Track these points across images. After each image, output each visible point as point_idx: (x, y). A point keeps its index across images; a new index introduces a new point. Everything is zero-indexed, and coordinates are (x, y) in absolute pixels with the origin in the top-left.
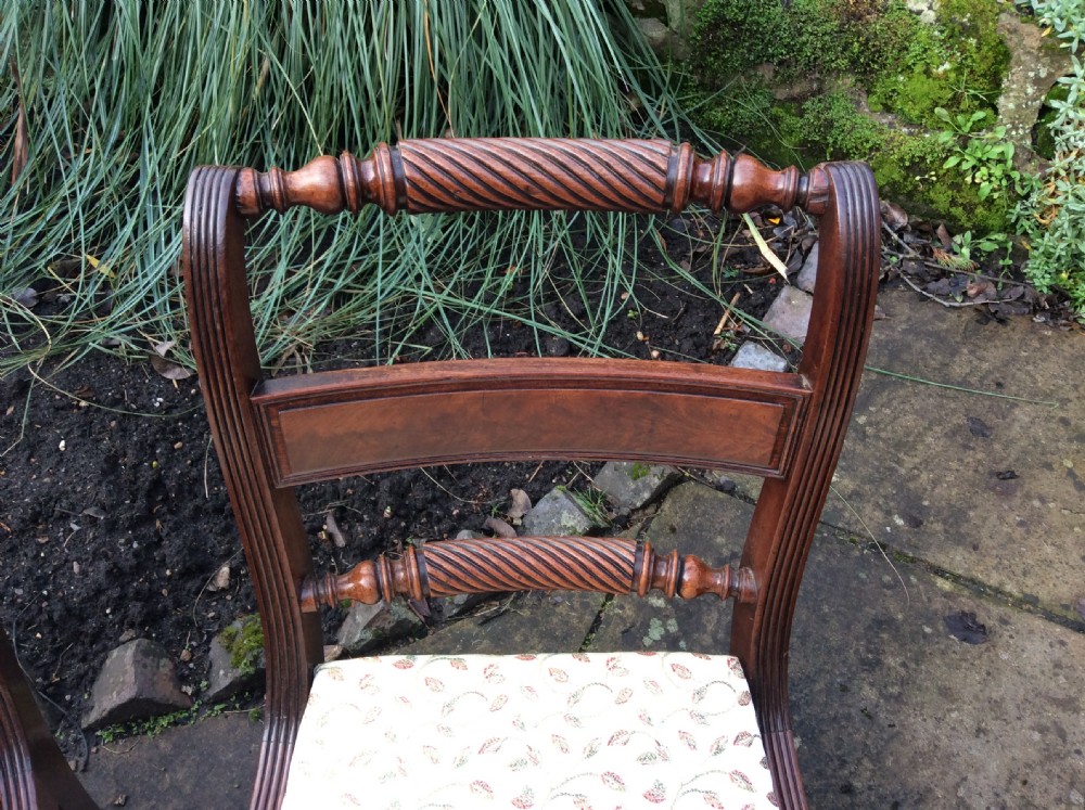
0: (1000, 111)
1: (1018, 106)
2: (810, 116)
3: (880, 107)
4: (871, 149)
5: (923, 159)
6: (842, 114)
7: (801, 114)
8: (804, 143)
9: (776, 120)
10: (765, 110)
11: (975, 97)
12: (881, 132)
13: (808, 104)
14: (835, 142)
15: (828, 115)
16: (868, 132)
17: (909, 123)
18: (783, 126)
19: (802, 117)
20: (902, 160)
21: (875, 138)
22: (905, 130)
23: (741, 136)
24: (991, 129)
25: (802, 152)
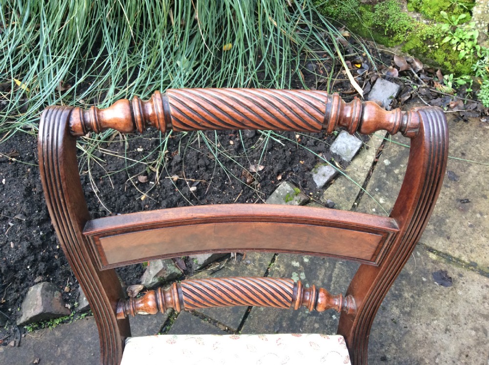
0: (473, 14)
1: (483, 12)
2: (378, 12)
3: (413, 9)
4: (407, 30)
5: (432, 37)
6: (394, 12)
7: (373, 11)
8: (374, 25)
9: (360, 13)
10: (355, 8)
11: (462, 7)
12: (413, 22)
13: (377, 6)
14: (389, 26)
15: (386, 12)
16: (406, 22)
17: (427, 18)
18: (364, 16)
19: (374, 12)
20: (422, 36)
21: (409, 25)
22: (425, 22)
23: (342, 20)
24: (468, 23)
25: (373, 30)
